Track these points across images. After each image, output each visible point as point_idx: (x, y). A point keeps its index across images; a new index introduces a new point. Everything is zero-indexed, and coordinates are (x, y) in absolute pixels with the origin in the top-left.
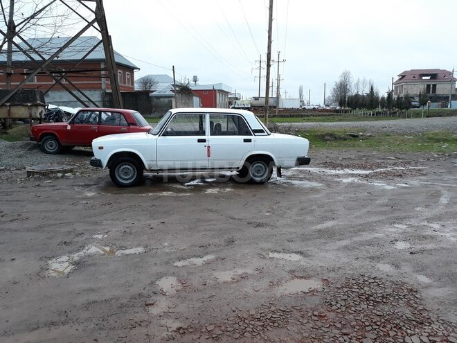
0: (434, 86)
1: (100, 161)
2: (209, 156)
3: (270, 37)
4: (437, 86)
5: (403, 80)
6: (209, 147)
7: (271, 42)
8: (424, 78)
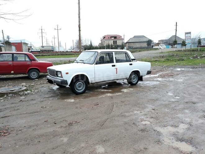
0: (116, 41)
1: (66, 81)
2: (117, 73)
3: (79, 17)
4: (117, 41)
5: (105, 39)
6: (117, 69)
7: (80, 20)
8: (112, 38)
